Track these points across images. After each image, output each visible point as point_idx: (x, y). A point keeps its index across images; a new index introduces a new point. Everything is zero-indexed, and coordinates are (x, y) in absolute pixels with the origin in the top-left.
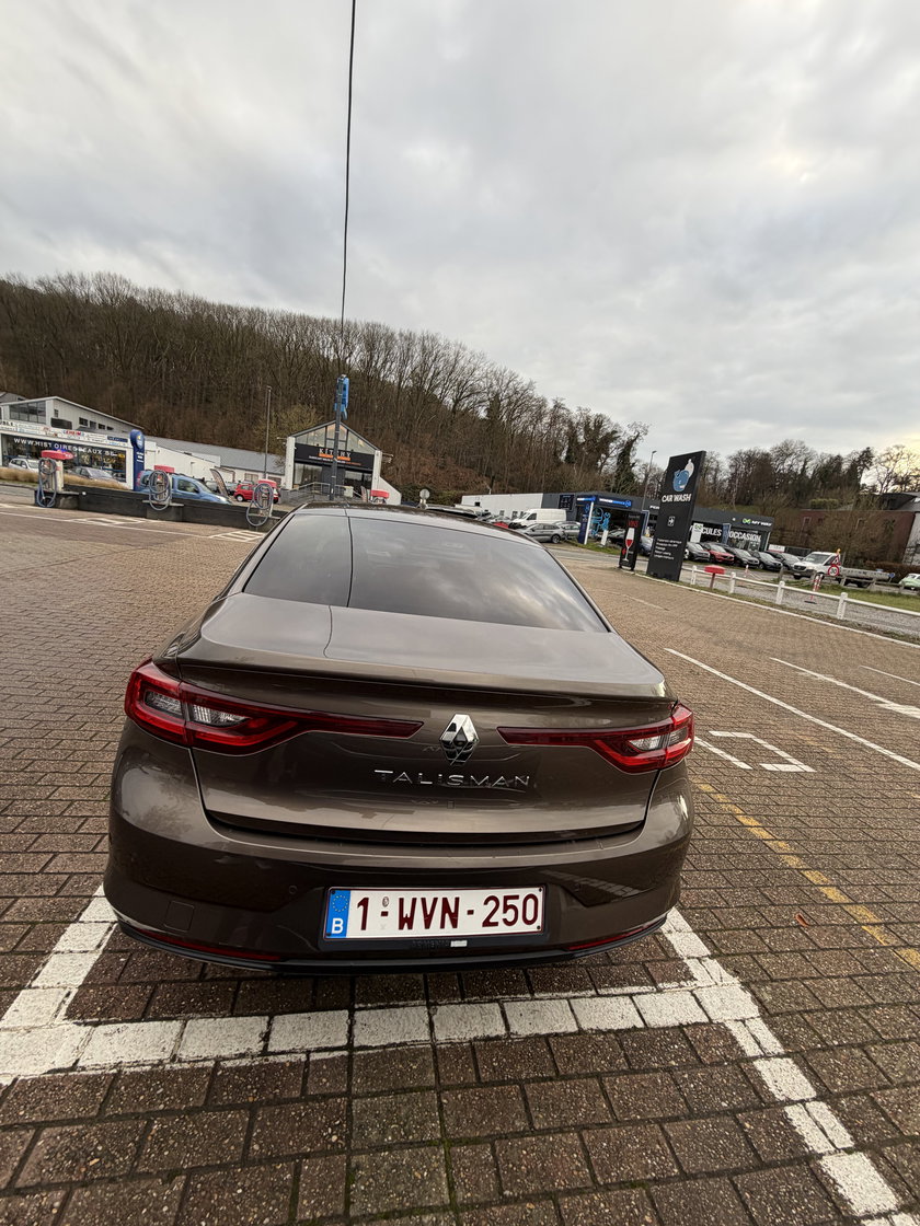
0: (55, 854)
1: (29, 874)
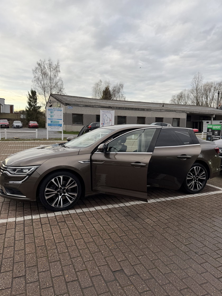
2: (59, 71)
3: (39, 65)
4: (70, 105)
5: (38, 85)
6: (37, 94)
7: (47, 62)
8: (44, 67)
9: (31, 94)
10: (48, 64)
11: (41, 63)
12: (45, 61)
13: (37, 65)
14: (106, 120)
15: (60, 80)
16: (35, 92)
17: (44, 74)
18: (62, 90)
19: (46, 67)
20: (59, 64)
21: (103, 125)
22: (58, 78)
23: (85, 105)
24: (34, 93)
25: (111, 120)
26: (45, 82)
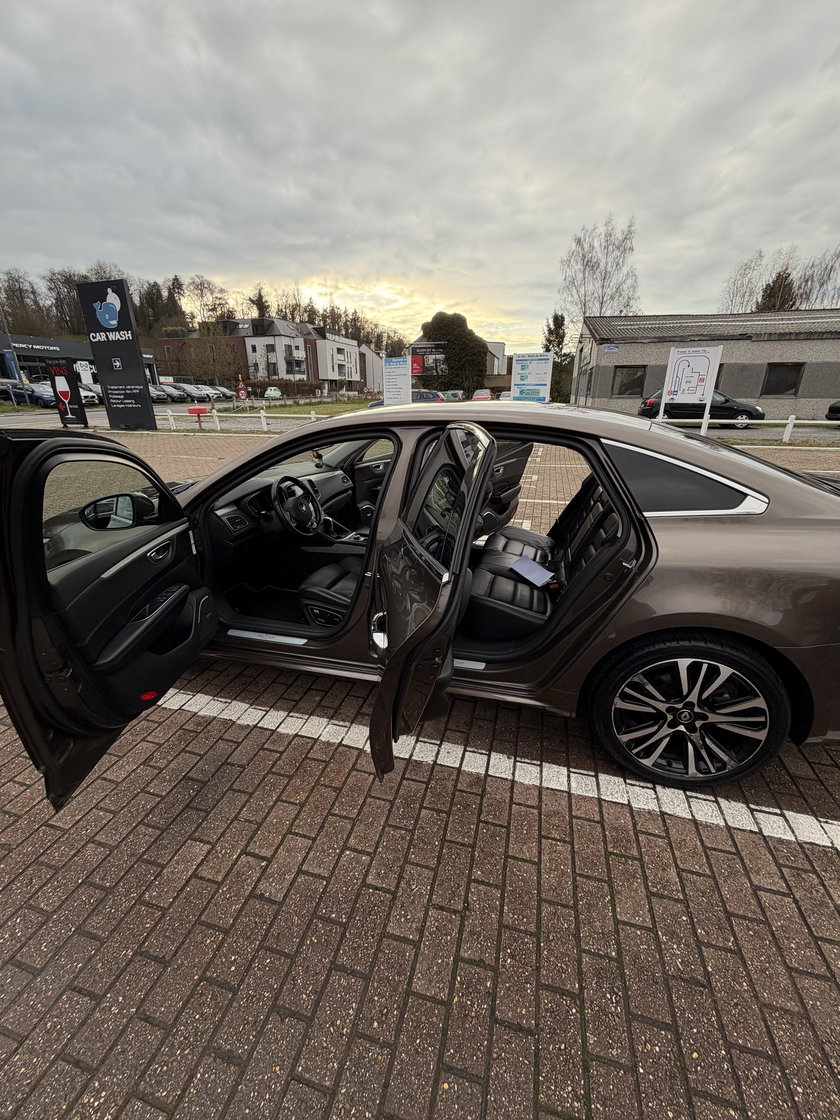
0: (756, 889)
1: (799, 908)
2: (632, 249)
3: (579, 242)
4: (612, 343)
5: (570, 298)
6: (566, 322)
7: (602, 230)
8: (592, 247)
9: (552, 327)
10: (603, 236)
11: (585, 235)
12: (595, 229)
13: (574, 244)
14: (684, 380)
15: (631, 274)
16: (563, 318)
17: (589, 265)
18: (632, 303)
19: (596, 244)
20: (633, 228)
21: (671, 396)
22: (625, 270)
23: (658, 338)
24: (559, 321)
25: (702, 380)
26: (590, 288)
